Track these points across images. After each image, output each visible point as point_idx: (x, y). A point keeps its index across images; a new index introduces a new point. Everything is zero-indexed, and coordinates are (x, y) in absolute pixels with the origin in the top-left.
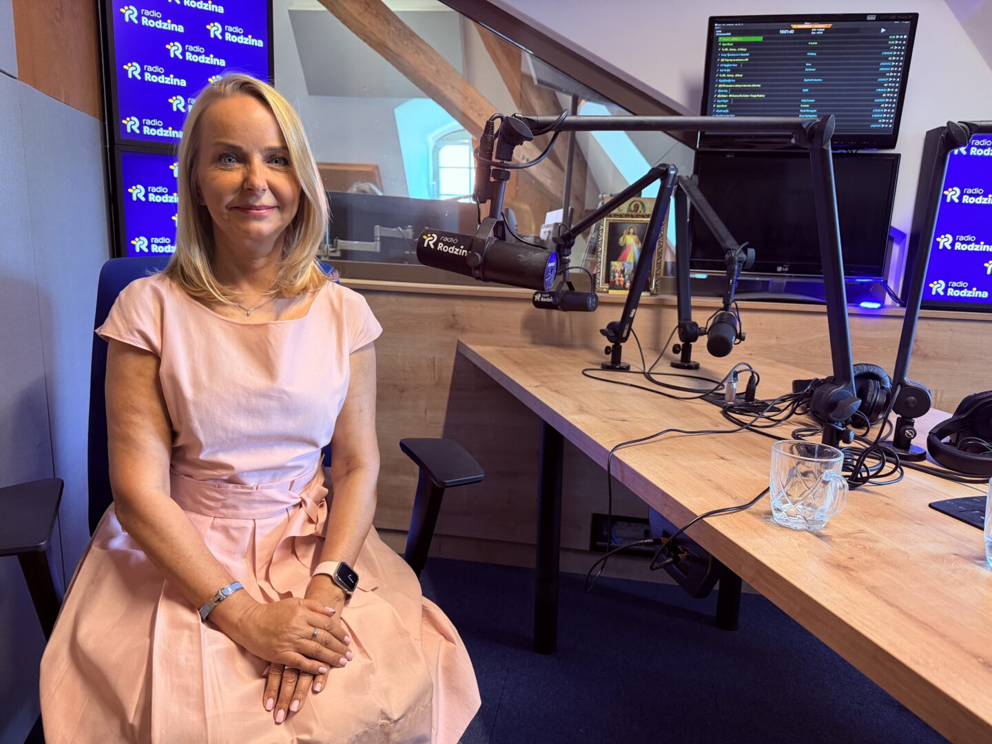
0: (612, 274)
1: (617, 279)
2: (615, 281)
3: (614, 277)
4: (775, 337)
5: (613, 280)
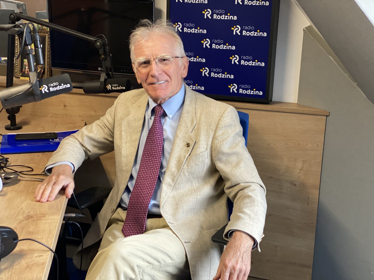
0: (24, 67)
1: (26, 70)
2: (25, 72)
3: (25, 69)
4: (94, 110)
5: (24, 71)
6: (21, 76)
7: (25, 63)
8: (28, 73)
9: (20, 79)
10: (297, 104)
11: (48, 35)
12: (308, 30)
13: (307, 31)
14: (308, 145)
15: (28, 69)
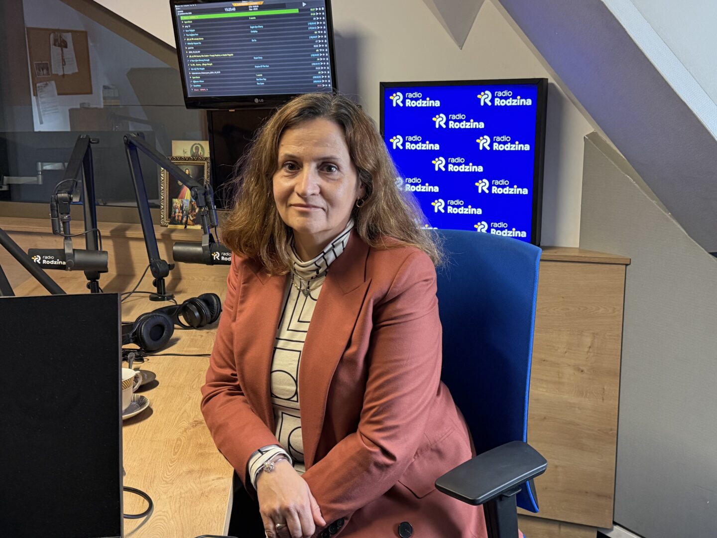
5: (174, 216)
6: (170, 224)
7: (174, 205)
8: (180, 218)
9: (168, 227)
10: (579, 249)
11: (207, 162)
12: (592, 139)
13: (590, 140)
14: (599, 309)
15: (179, 213)
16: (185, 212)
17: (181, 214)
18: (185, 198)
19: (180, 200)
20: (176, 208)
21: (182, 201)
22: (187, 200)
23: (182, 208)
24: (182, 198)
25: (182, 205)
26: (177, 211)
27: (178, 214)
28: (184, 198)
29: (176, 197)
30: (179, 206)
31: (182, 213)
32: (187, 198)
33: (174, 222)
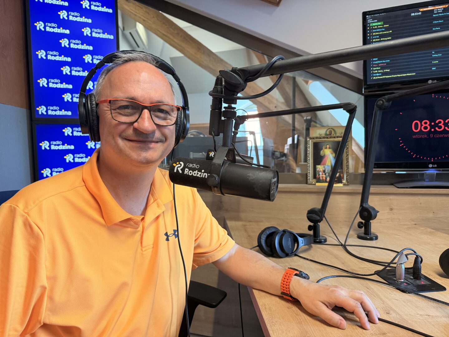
5: (318, 177)
6: (317, 182)
7: (318, 169)
8: (324, 178)
9: (316, 185)
15: (323, 174)
16: (327, 174)
17: (324, 176)
18: (327, 164)
19: (322, 166)
20: (319, 172)
21: (324, 167)
22: (328, 166)
23: (324, 171)
24: (324, 164)
25: (324, 169)
26: (321, 173)
27: (322, 176)
28: (325, 165)
29: (319, 164)
30: (322, 170)
31: (325, 174)
32: (328, 164)
33: (320, 181)
